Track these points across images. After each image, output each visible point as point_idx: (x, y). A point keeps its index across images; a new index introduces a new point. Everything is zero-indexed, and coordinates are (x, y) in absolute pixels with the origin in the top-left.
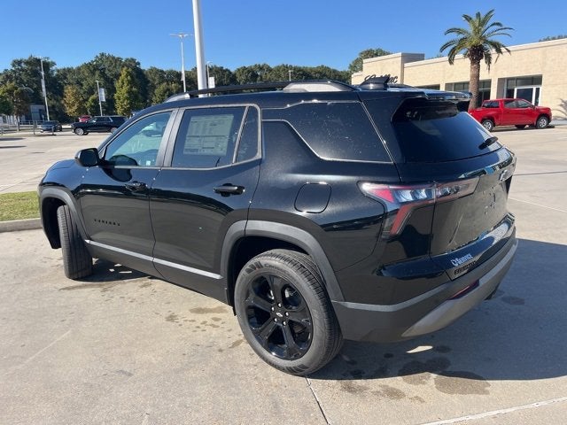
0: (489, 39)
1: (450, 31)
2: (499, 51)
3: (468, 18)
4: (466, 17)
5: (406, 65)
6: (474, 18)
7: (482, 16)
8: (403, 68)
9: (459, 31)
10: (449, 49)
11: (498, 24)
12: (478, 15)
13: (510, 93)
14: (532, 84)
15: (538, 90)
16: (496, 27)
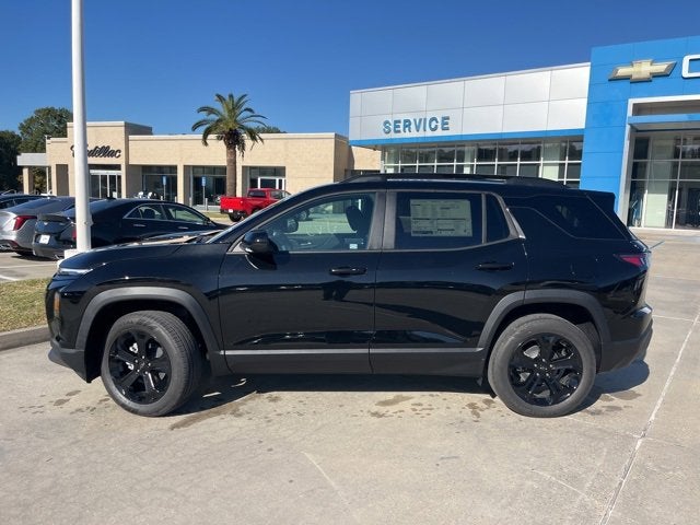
0: (245, 124)
1: (203, 109)
2: (253, 138)
3: (220, 98)
4: (219, 96)
5: (131, 137)
6: (227, 98)
7: (236, 99)
8: (127, 141)
9: (211, 111)
10: (203, 128)
11: (250, 110)
12: (231, 96)
13: (254, 183)
14: (275, 175)
15: (280, 181)
16: (249, 113)
